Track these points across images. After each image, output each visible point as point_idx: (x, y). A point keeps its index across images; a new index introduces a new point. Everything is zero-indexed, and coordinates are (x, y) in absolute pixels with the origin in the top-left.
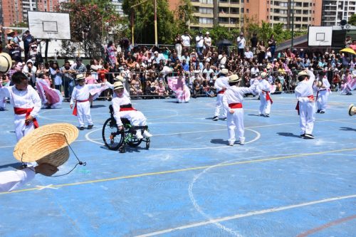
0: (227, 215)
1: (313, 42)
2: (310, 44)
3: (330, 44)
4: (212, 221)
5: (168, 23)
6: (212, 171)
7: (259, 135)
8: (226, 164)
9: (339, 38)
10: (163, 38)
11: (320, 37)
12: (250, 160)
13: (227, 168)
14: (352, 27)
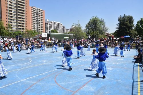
0: (25, 79)
2: (42, 37)
3: (47, 37)
4: (23, 80)
5: (3, 30)
6: (21, 70)
7: (31, 60)
8: (24, 68)
9: (49, 35)
10: (2, 34)
11: (45, 35)
12: (30, 67)
13: (25, 69)
14: (52, 33)
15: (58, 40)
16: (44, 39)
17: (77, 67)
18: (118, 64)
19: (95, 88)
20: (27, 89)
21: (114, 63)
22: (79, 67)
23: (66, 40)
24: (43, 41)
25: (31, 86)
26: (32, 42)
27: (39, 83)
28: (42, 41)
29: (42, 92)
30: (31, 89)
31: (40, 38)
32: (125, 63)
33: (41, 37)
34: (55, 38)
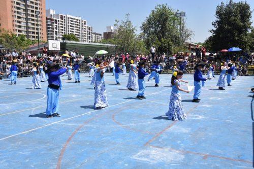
0: (58, 120)
1: (51, 48)
2: (49, 49)
3: (59, 50)
4: (55, 123)
7: (45, 95)
11: (55, 46)
14: (68, 42)
15: (83, 57)
16: (53, 53)
17: (144, 104)
18: (219, 99)
19: (190, 129)
20: (74, 133)
21: (211, 98)
22: (148, 103)
23: (101, 58)
24: (52, 58)
25: (78, 129)
26: (26, 60)
27: (89, 125)
28: (49, 59)
29: (103, 135)
30: (82, 133)
31: (45, 52)
32: (234, 98)
33: (47, 50)
34: (76, 53)
